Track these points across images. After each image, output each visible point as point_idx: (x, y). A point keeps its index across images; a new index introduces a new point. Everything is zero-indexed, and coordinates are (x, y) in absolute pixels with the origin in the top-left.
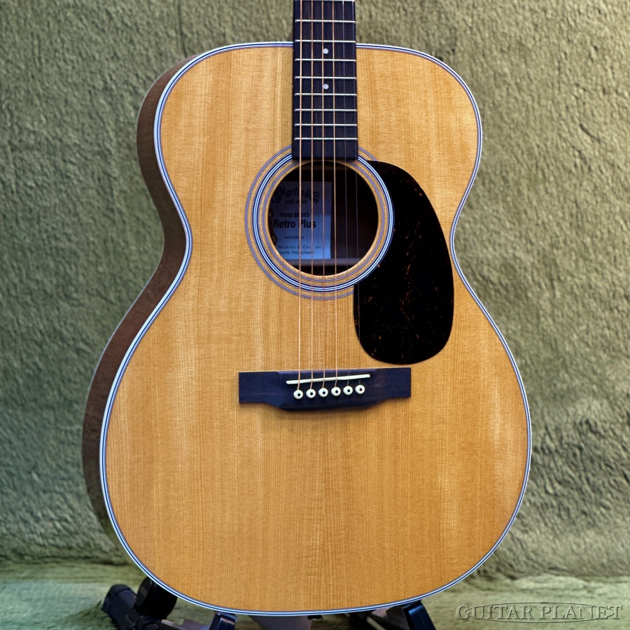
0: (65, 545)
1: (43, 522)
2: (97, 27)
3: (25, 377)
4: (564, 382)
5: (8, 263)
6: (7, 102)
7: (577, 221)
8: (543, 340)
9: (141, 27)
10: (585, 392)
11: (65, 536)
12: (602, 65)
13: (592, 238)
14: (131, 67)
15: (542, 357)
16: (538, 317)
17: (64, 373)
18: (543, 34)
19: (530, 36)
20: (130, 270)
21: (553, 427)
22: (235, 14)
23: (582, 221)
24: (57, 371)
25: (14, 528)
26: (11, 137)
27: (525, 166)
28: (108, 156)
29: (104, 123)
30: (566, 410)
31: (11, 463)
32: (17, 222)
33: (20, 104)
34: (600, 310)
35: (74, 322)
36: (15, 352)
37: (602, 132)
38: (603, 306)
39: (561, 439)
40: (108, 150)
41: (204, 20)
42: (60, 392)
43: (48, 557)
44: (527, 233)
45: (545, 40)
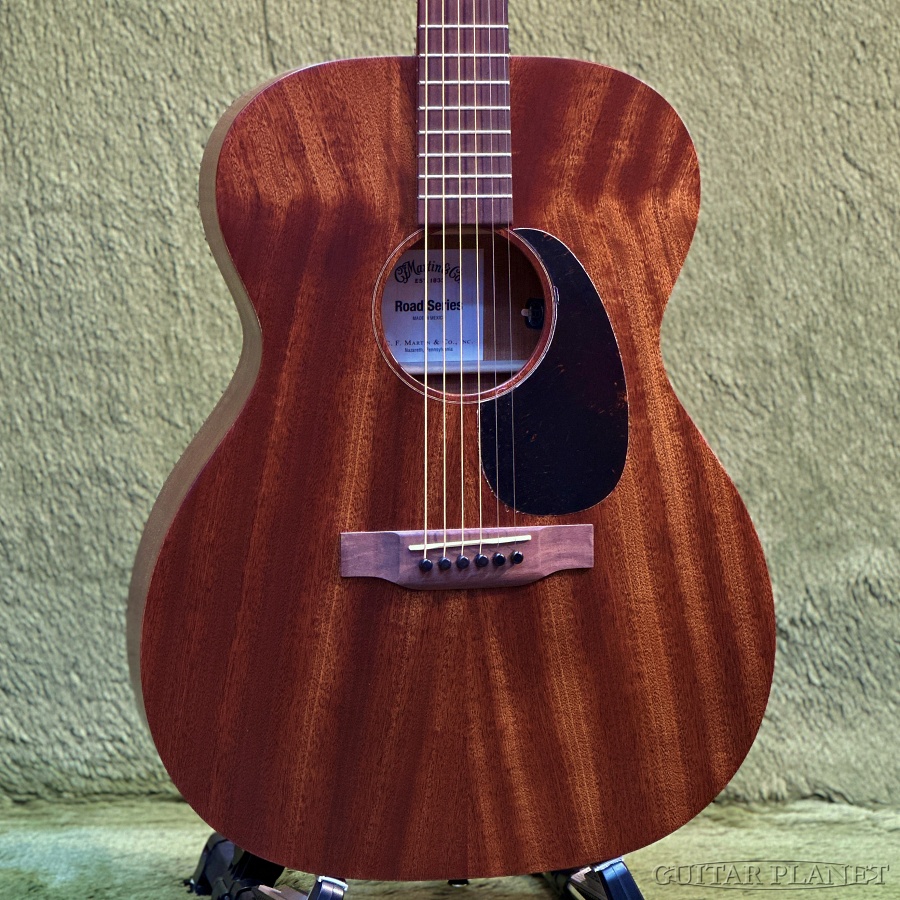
0: (121, 775)
1: (88, 744)
2: (148, 33)
3: (56, 536)
4: (831, 524)
5: (29, 374)
6: (21, 144)
7: (844, 292)
8: (799, 464)
9: (210, 31)
10: (862, 538)
11: (120, 762)
12: (872, 66)
13: (866, 316)
14: (197, 89)
15: (798, 489)
16: (791, 432)
17: (113, 529)
18: (787, 27)
19: (769, 28)
20: (204, 379)
21: (817, 589)
22: (344, 9)
23: (850, 293)
24: (102, 527)
25: (47, 752)
26: (29, 194)
27: (767, 216)
28: (168, 217)
29: (160, 170)
30: (835, 565)
31: (40, 660)
32: (40, 315)
33: (40, 146)
34: (879, 419)
35: (124, 455)
36: (43, 502)
37: (875, 163)
38: (883, 414)
39: (830, 605)
40: (168, 208)
41: (301, 20)
42: (107, 557)
43: (96, 793)
44: (771, 310)
45: (789, 34)
